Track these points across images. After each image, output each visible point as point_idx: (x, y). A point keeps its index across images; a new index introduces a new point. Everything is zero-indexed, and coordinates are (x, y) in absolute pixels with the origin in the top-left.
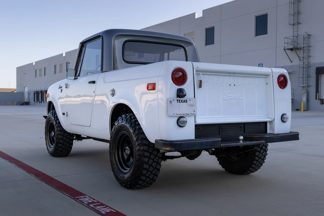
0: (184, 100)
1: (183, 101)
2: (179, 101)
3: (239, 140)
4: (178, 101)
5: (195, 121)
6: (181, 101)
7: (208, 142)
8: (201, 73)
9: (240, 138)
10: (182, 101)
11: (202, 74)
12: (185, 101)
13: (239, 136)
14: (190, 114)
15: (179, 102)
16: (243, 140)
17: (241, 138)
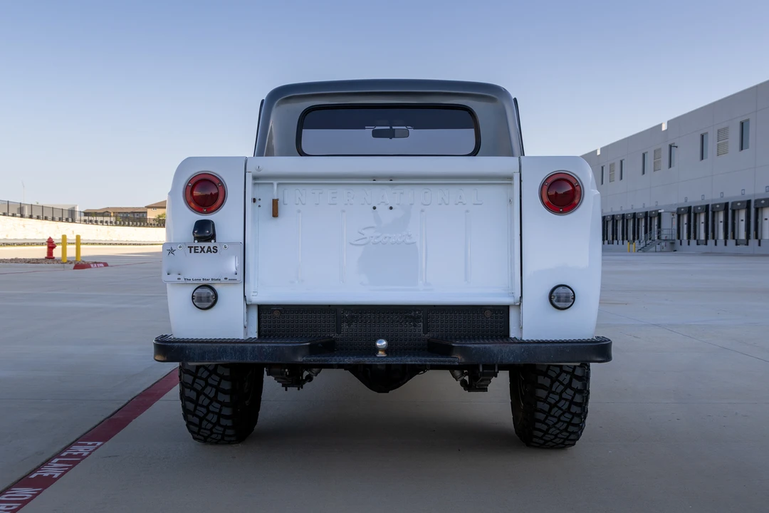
0: (209, 247)
1: (205, 250)
2: (195, 249)
3: (376, 350)
4: (193, 249)
5: (245, 296)
6: (200, 249)
7: (262, 347)
8: (275, 183)
9: (378, 344)
10: (202, 249)
11: (278, 184)
12: (212, 250)
13: (375, 340)
14: (222, 279)
15: (195, 252)
16: (386, 350)
17: (382, 343)
